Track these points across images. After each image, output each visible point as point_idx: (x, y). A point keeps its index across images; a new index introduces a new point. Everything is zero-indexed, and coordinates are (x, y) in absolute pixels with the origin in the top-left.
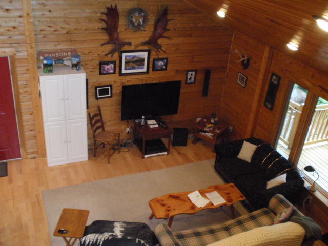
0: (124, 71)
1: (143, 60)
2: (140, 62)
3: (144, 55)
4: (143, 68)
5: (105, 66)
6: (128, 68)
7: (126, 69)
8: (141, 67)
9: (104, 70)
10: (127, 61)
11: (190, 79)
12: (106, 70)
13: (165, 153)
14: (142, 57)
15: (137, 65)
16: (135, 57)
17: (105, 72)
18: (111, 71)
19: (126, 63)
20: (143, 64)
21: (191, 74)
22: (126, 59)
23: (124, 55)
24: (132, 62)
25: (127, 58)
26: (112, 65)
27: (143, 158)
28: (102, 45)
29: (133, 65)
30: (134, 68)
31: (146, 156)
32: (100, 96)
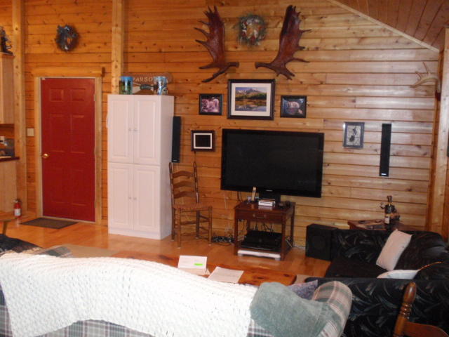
0: (234, 113)
1: (263, 97)
2: (260, 99)
3: (266, 88)
4: (265, 110)
5: (207, 101)
6: (240, 107)
7: (236, 109)
8: (262, 107)
9: (205, 107)
10: (238, 96)
11: (352, 139)
12: (208, 107)
13: (277, 256)
14: (263, 91)
15: (255, 103)
16: (251, 90)
17: (206, 111)
18: (216, 110)
19: (237, 99)
20: (265, 104)
21: (354, 130)
22: (237, 93)
23: (234, 86)
24: (246, 98)
25: (240, 92)
26: (217, 100)
27: (236, 254)
28: (201, 68)
29: (250, 103)
30: (251, 109)
32: (196, 146)
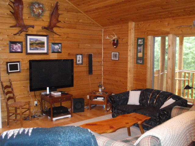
0: (29, 51)
1: (43, 43)
2: (42, 44)
3: (44, 39)
4: (44, 50)
5: (14, 45)
6: (32, 48)
7: (30, 49)
8: (42, 48)
9: (13, 49)
10: (31, 43)
11: (79, 61)
12: (14, 48)
13: (69, 116)
14: (43, 41)
15: (39, 46)
16: (37, 40)
17: (14, 51)
18: (19, 50)
19: (31, 44)
20: (44, 47)
21: (79, 57)
22: (30, 41)
23: (29, 37)
24: (35, 43)
25: (32, 40)
26: (19, 45)
27: (52, 120)
28: (11, 27)
29: (37, 46)
30: (37, 49)
31: (54, 119)
32: (10, 70)
